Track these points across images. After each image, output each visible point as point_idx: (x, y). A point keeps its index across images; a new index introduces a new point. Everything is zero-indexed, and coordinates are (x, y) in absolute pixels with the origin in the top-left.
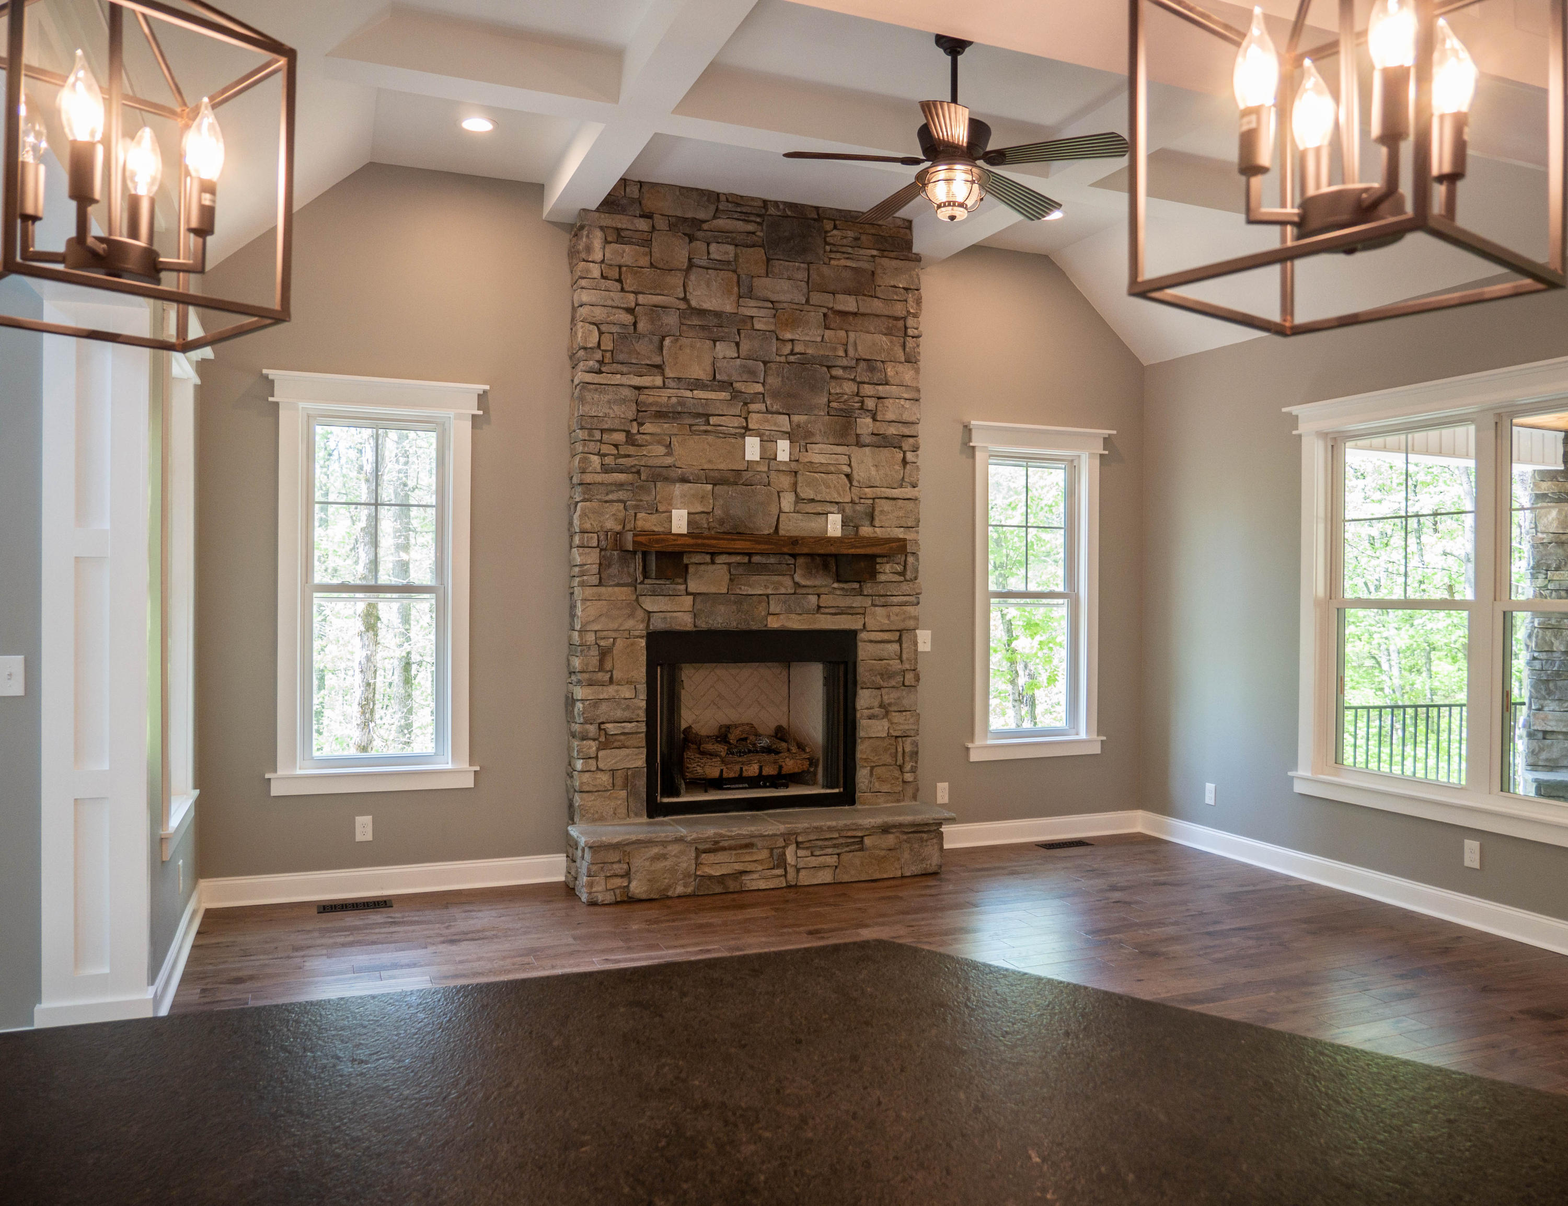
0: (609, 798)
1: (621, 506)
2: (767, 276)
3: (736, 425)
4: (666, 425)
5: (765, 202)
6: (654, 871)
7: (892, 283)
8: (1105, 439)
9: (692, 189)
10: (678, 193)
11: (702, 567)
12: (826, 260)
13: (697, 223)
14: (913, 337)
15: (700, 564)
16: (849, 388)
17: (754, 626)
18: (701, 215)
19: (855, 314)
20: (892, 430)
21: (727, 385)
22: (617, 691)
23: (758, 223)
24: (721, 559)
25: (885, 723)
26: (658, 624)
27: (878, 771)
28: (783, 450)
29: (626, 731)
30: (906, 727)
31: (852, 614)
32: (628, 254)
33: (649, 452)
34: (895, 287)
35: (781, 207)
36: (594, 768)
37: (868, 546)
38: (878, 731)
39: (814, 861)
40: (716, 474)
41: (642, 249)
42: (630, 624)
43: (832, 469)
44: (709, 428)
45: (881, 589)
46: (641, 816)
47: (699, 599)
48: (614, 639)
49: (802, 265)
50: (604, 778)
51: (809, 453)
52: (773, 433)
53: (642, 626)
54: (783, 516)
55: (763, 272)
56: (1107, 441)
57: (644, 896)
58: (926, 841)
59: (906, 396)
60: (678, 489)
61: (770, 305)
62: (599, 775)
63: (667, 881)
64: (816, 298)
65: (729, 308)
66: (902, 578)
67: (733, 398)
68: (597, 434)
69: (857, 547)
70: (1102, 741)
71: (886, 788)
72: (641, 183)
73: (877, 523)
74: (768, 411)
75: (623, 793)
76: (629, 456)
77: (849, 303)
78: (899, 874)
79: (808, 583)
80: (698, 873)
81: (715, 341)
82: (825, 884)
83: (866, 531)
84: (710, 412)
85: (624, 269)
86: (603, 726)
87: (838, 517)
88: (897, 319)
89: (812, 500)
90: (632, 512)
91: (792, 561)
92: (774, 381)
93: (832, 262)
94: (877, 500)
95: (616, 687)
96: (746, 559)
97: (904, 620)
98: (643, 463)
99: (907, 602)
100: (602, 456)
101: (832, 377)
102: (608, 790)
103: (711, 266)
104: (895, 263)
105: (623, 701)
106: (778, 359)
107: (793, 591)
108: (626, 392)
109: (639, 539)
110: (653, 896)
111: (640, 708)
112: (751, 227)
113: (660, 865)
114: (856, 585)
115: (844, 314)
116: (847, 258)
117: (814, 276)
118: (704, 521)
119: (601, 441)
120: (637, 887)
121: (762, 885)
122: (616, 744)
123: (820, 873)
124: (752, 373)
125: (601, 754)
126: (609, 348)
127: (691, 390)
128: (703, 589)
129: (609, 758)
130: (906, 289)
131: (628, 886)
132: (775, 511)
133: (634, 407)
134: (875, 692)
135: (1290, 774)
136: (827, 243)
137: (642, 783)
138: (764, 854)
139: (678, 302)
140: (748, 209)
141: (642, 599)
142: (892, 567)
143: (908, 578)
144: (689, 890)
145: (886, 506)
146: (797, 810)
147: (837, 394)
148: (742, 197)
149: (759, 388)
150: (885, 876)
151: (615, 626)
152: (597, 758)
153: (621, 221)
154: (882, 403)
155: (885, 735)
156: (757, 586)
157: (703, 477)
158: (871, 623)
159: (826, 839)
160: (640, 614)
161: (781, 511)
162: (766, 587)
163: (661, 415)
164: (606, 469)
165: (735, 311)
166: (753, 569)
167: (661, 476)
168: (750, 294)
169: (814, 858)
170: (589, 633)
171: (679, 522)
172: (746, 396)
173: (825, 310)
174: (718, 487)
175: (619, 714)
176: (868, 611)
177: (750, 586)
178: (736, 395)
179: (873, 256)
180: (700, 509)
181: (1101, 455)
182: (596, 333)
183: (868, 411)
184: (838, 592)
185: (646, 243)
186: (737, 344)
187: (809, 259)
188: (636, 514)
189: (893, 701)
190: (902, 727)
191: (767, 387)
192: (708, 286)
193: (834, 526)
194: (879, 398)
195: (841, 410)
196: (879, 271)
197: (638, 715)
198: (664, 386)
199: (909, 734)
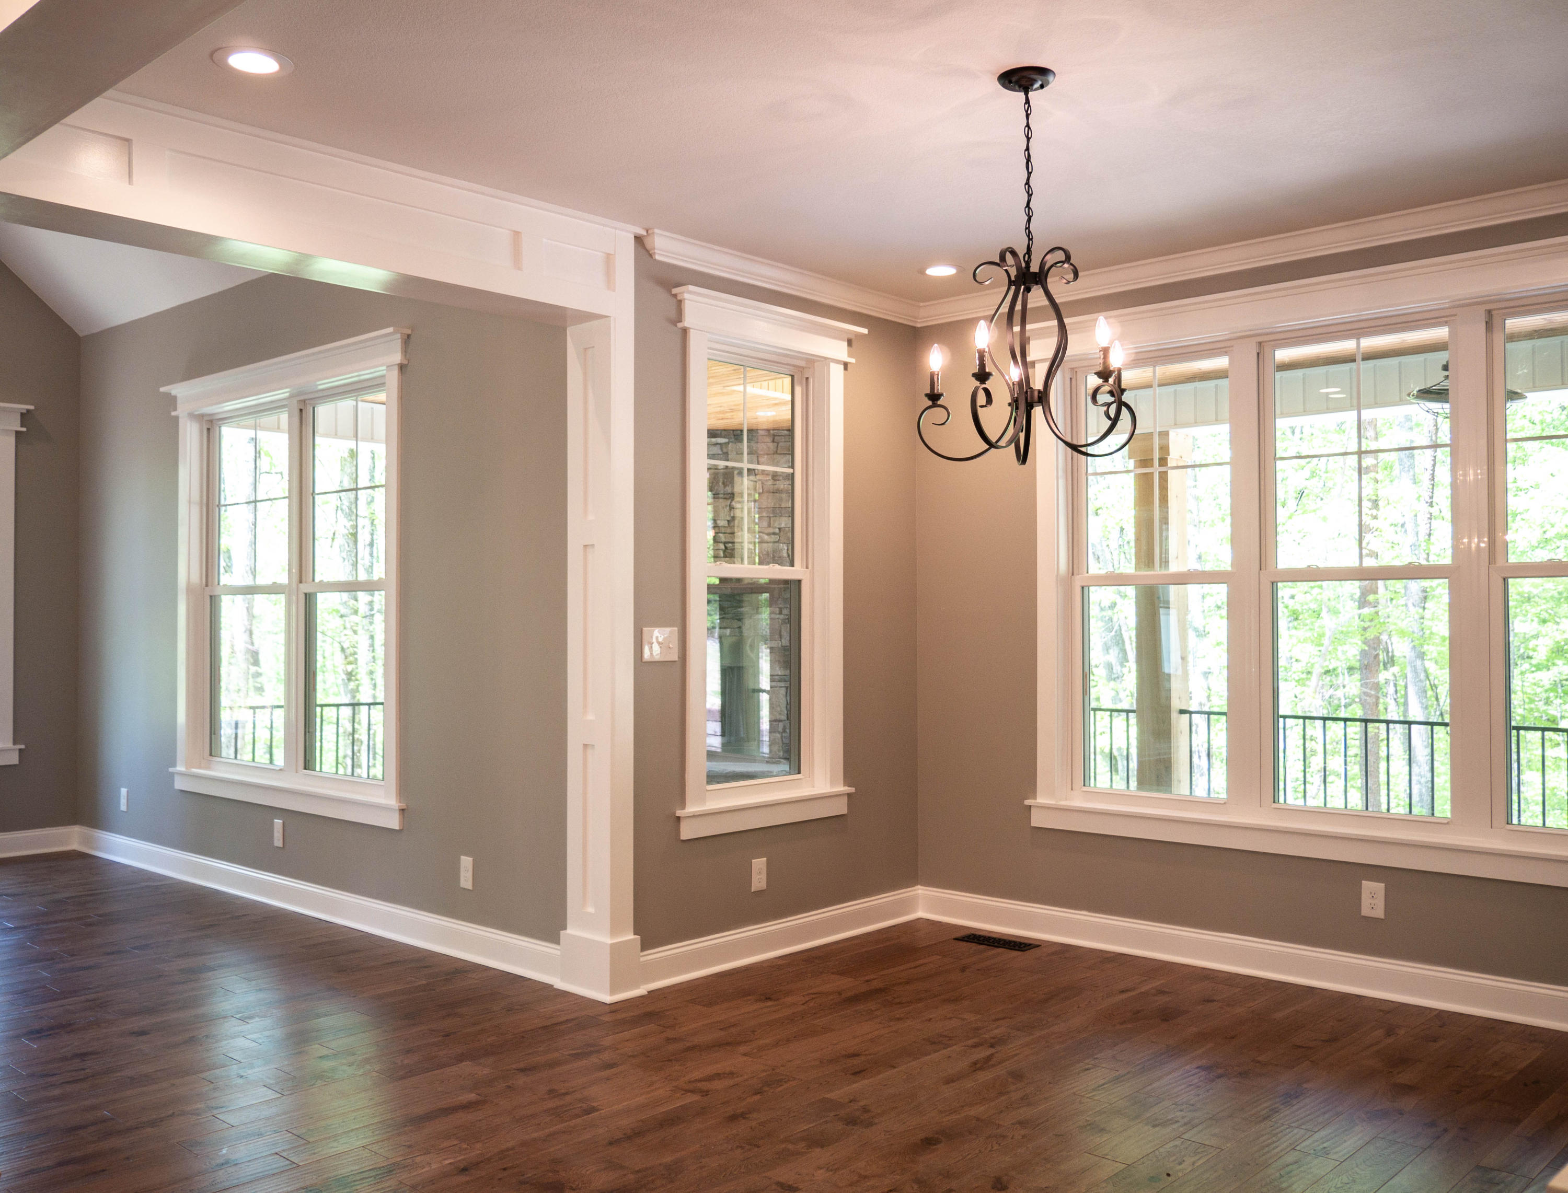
8: (22, 414)
56: (25, 417)
70: (20, 750)
135: (171, 770)
181: (17, 432)
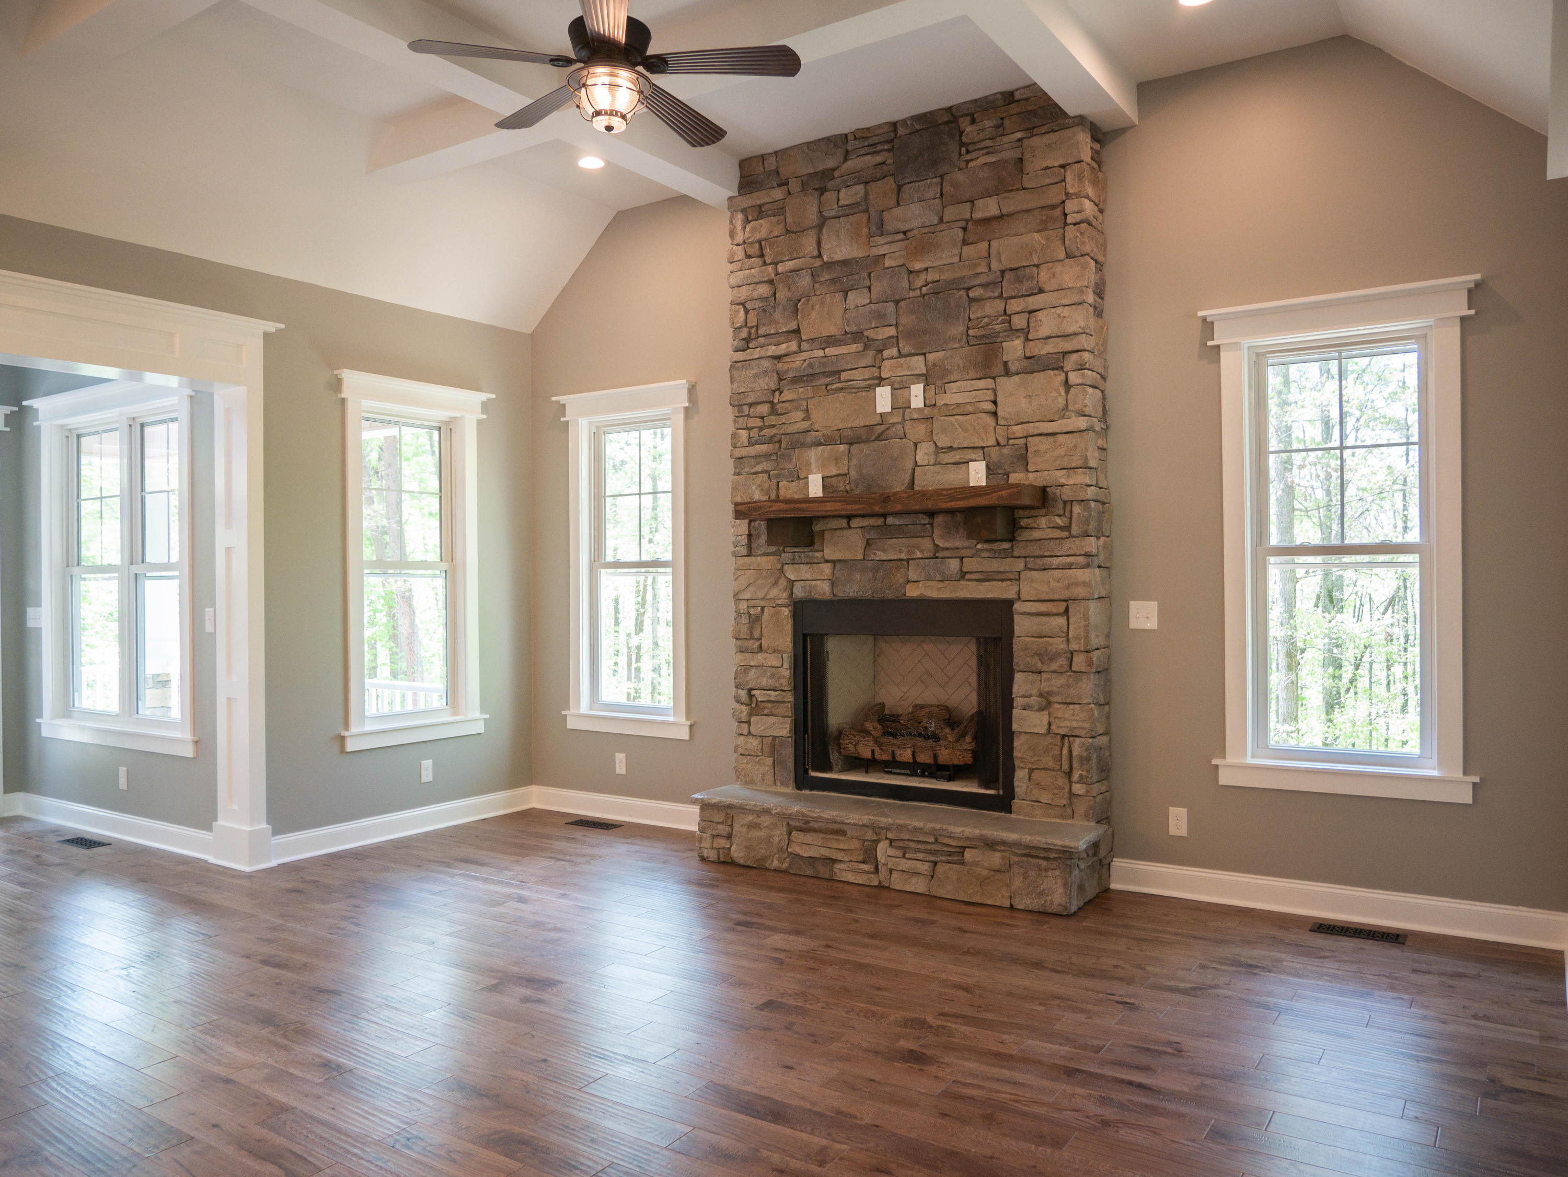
0: (759, 762)
1: (766, 476)
2: (898, 205)
3: (866, 377)
4: (801, 390)
5: (894, 125)
6: (750, 839)
7: (1044, 165)
8: (1468, 291)
9: (819, 140)
10: (807, 150)
11: (838, 533)
12: (963, 165)
13: (827, 174)
14: (1075, 224)
15: (836, 529)
16: (993, 308)
17: (890, 595)
18: (830, 163)
19: (1001, 217)
20: (1049, 348)
21: (857, 336)
22: (765, 659)
23: (888, 151)
24: (856, 523)
25: (1044, 716)
26: (799, 592)
27: (1035, 775)
28: (917, 395)
29: (772, 699)
30: (1075, 724)
31: (1002, 580)
32: (764, 227)
33: (788, 420)
34: (1047, 168)
35: (909, 123)
36: (745, 732)
37: (971, 497)
38: (1035, 726)
39: (904, 864)
40: (849, 433)
41: (776, 219)
42: (774, 592)
43: (970, 408)
44: (840, 385)
45: (1034, 550)
46: (787, 786)
47: (838, 566)
48: (763, 608)
49: (934, 180)
50: (754, 743)
51: (948, 395)
52: (905, 378)
53: (785, 595)
54: (917, 469)
55: (893, 202)
56: (1474, 293)
57: (742, 862)
58: (1046, 870)
59: (1065, 302)
60: (813, 454)
61: (901, 236)
62: (751, 739)
63: (763, 851)
64: (951, 213)
65: (860, 254)
66: (1066, 534)
67: (866, 347)
68: (746, 408)
69: (958, 500)
70: (1474, 784)
71: (1045, 798)
72: (776, 152)
73: (1030, 468)
74: (901, 355)
75: (769, 761)
76: (774, 426)
77: (989, 207)
78: (1007, 904)
79: (947, 545)
80: (790, 850)
81: (846, 293)
82: (918, 894)
83: (1016, 477)
84: (840, 368)
85: (763, 243)
86: (754, 692)
87: (983, 465)
88: (1053, 207)
89: (951, 448)
90: (774, 481)
91: (926, 520)
92: (907, 320)
93: (971, 164)
94: (1030, 439)
95: (764, 655)
96: (880, 521)
97: (1068, 587)
98: (782, 431)
99: (1072, 564)
100: (749, 429)
101: (972, 300)
102: (757, 756)
103: (840, 214)
104: (1046, 139)
105: (769, 669)
106: (912, 294)
107: (931, 555)
108: (766, 364)
109: (740, 508)
110: (749, 863)
111: (784, 677)
112: (879, 159)
113: (756, 834)
114: (1006, 545)
115: (986, 221)
116: (987, 153)
117: (947, 189)
118: (842, 484)
119: (748, 416)
120: (737, 853)
121: (851, 878)
122: (766, 711)
123: (914, 880)
124: (880, 316)
125: (753, 719)
126: (754, 324)
127: (824, 349)
128: (838, 556)
129: (760, 724)
130: (1063, 166)
131: (729, 849)
132: (909, 465)
133: (775, 376)
134: (1032, 677)
136: (962, 144)
137: (788, 752)
138: (854, 845)
139: (813, 260)
140: (876, 140)
141: (786, 567)
142: (1050, 521)
143: (1073, 532)
144: (785, 866)
145: (1043, 444)
146: (944, 807)
147: (978, 318)
148: (868, 129)
149: (892, 331)
150: (989, 902)
151: (760, 595)
152: (749, 723)
153: (759, 198)
154: (1035, 317)
155: (1043, 731)
156: (892, 550)
157: (837, 438)
158: (1027, 591)
159: (919, 842)
160: (783, 583)
161: (916, 464)
162: (901, 551)
163: (797, 380)
164: (751, 443)
165: (867, 254)
166: (887, 532)
167: (799, 442)
168: (881, 229)
169: (904, 860)
170: (742, 602)
171: (815, 488)
172: (878, 343)
173: (962, 224)
174: (854, 446)
175: (764, 682)
176: (1023, 575)
177: (884, 551)
178: (868, 344)
179: (1020, 140)
180: (834, 472)
181: (1463, 319)
182: (742, 312)
183: (1017, 330)
184: (986, 554)
185: (780, 211)
186: (869, 288)
187: (941, 171)
188: (778, 482)
189: (1055, 689)
190: (1067, 723)
191: (901, 328)
192: (838, 236)
193: (977, 474)
194: (1030, 312)
195: (983, 336)
196: (1027, 156)
197: (781, 684)
198: (800, 351)
199: (1076, 733)
